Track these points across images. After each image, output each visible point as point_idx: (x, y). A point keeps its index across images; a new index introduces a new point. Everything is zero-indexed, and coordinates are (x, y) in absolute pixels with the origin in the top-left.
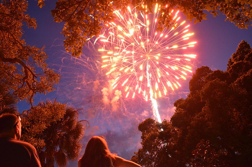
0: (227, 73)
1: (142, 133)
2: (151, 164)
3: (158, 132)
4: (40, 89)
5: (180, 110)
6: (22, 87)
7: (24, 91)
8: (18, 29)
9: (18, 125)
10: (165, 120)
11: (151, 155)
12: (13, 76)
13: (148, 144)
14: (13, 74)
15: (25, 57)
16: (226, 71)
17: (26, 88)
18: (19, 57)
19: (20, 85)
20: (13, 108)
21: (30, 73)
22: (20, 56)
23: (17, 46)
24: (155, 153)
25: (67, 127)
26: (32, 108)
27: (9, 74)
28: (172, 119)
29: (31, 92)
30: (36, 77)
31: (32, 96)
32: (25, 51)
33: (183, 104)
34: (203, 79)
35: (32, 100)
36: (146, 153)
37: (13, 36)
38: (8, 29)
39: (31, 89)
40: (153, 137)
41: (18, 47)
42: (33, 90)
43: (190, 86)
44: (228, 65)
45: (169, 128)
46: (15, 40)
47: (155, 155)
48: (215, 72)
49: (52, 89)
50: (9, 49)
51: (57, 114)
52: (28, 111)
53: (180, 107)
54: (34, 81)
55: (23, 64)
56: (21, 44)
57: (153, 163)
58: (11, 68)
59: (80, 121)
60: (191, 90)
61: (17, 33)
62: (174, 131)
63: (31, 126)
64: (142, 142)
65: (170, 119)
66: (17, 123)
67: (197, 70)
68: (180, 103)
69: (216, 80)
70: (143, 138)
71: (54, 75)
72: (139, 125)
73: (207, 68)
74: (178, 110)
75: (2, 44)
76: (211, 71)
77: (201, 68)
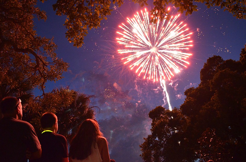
0: (238, 63)
1: (152, 120)
2: (159, 150)
3: (168, 119)
4: (51, 76)
5: (189, 98)
6: (34, 75)
7: (36, 78)
8: (30, 22)
9: (19, 107)
10: (175, 109)
11: (160, 142)
12: (27, 65)
13: (157, 130)
14: (27, 63)
15: (37, 47)
17: (38, 75)
18: (30, 47)
19: (33, 73)
20: (30, 94)
21: (41, 63)
22: (32, 46)
23: (29, 37)
24: (165, 139)
25: (80, 113)
26: (44, 94)
27: (24, 63)
28: (182, 107)
29: (43, 79)
30: (46, 66)
31: (44, 83)
32: (37, 42)
33: (193, 93)
34: (214, 68)
35: (44, 86)
37: (25, 29)
38: (20, 21)
39: (42, 76)
40: (162, 125)
41: (30, 38)
42: (45, 78)
43: (201, 75)
44: (241, 55)
45: (179, 116)
46: (27, 31)
47: (164, 142)
48: (227, 61)
49: (61, 77)
50: (22, 40)
51: (66, 100)
52: (40, 97)
53: (190, 96)
54: (45, 70)
55: (34, 54)
56: (32, 36)
57: (162, 149)
58: (24, 57)
59: (92, 107)
60: (201, 80)
61: (29, 25)
62: (183, 119)
63: (42, 110)
64: (151, 128)
65: (180, 107)
66: (18, 105)
67: (209, 59)
68: (191, 92)
69: (226, 70)
70: (153, 124)
71: (62, 64)
72: (150, 113)
73: (220, 57)
74: (187, 98)
75: (16, 35)
76: (223, 60)
77: (213, 58)
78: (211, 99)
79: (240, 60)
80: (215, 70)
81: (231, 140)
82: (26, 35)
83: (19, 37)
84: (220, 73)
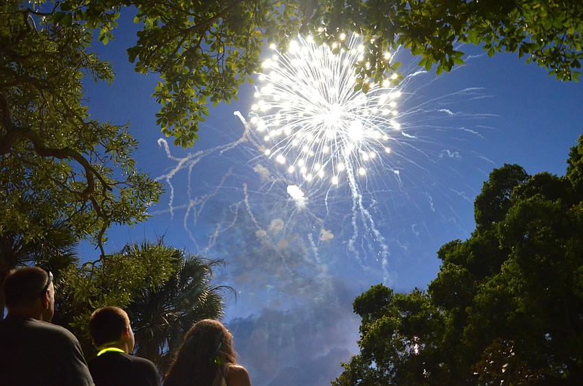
0: (565, 182)
1: (362, 319)
3: (400, 317)
4: (122, 214)
5: (450, 267)
6: (82, 209)
7: (86, 219)
8: (74, 86)
10: (416, 291)
11: (381, 373)
12: (64, 187)
13: (374, 346)
14: (65, 182)
15: (89, 145)
16: (565, 175)
17: (90, 211)
18: (74, 146)
19: (80, 204)
21: (97, 182)
22: (77, 144)
23: (72, 122)
24: (392, 366)
25: (188, 302)
26: (103, 256)
27: (58, 183)
28: (433, 287)
29: (101, 222)
30: (111, 190)
31: (103, 230)
32: (89, 134)
33: (458, 253)
34: (507, 194)
35: (104, 237)
36: (370, 367)
37: (63, 102)
38: (53, 84)
39: (99, 214)
40: (386, 330)
42: (106, 218)
43: (476, 211)
44: (569, 162)
45: (426, 309)
46: (68, 109)
47: (392, 373)
48: (537, 177)
49: (144, 216)
50: (56, 128)
51: (156, 272)
52: (93, 264)
53: (452, 260)
54: (106, 198)
55: (82, 161)
56: (80, 119)
58: (59, 168)
59: (216, 289)
60: (477, 222)
61: (71, 94)
62: (436, 316)
63: (98, 296)
64: (359, 339)
65: (428, 288)
67: (493, 174)
68: (453, 251)
69: (535, 199)
70: (363, 330)
71: (149, 186)
72: (356, 301)
73: (519, 168)
74: (446, 266)
75: (40, 117)
76: (526, 175)
77: (503, 170)
78: (502, 269)
79: (568, 174)
80: (508, 197)
81: (551, 366)
82: (65, 116)
83: (49, 120)
84: (520, 205)
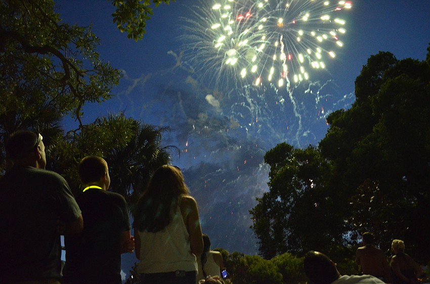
0: (424, 65)
1: (271, 167)
2: (283, 218)
3: (298, 165)
4: (92, 95)
5: (335, 129)
6: (62, 92)
7: (66, 99)
9: (39, 147)
10: (310, 147)
11: (285, 204)
12: (48, 76)
13: (278, 184)
14: (48, 73)
15: (63, 42)
16: (425, 59)
17: (68, 94)
18: (52, 44)
19: (60, 89)
21: (72, 71)
22: (54, 42)
23: (48, 25)
24: (292, 200)
25: (145, 157)
26: (81, 126)
27: (43, 73)
28: (322, 144)
29: (77, 100)
30: (83, 76)
31: (80, 107)
32: (63, 34)
33: (342, 119)
34: (380, 75)
35: (81, 112)
36: (276, 200)
37: (40, 10)
39: (76, 95)
40: (288, 175)
41: (50, 27)
42: (80, 99)
43: (356, 88)
44: (428, 50)
45: (317, 160)
46: (45, 15)
47: (292, 204)
48: (404, 62)
49: (109, 96)
50: (37, 31)
51: (121, 136)
52: (74, 132)
53: (337, 124)
54: (80, 83)
55: (60, 55)
56: (54, 23)
57: (288, 216)
58: (43, 62)
59: (165, 148)
60: (357, 96)
61: (46, 3)
62: (324, 164)
63: (80, 154)
64: (269, 181)
65: (318, 145)
66: (38, 144)
67: (371, 59)
68: (338, 117)
69: (401, 77)
70: (271, 174)
71: (110, 72)
72: (266, 154)
73: (390, 55)
74: (331, 129)
75: (24, 23)
76: (396, 60)
77: (378, 56)
78: (374, 130)
79: (427, 58)
80: (381, 77)
81: (405, 199)
82: (43, 21)
83: (31, 25)
84: (389, 83)
